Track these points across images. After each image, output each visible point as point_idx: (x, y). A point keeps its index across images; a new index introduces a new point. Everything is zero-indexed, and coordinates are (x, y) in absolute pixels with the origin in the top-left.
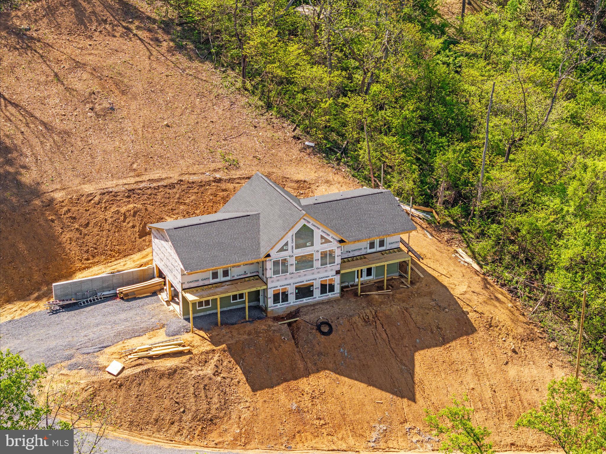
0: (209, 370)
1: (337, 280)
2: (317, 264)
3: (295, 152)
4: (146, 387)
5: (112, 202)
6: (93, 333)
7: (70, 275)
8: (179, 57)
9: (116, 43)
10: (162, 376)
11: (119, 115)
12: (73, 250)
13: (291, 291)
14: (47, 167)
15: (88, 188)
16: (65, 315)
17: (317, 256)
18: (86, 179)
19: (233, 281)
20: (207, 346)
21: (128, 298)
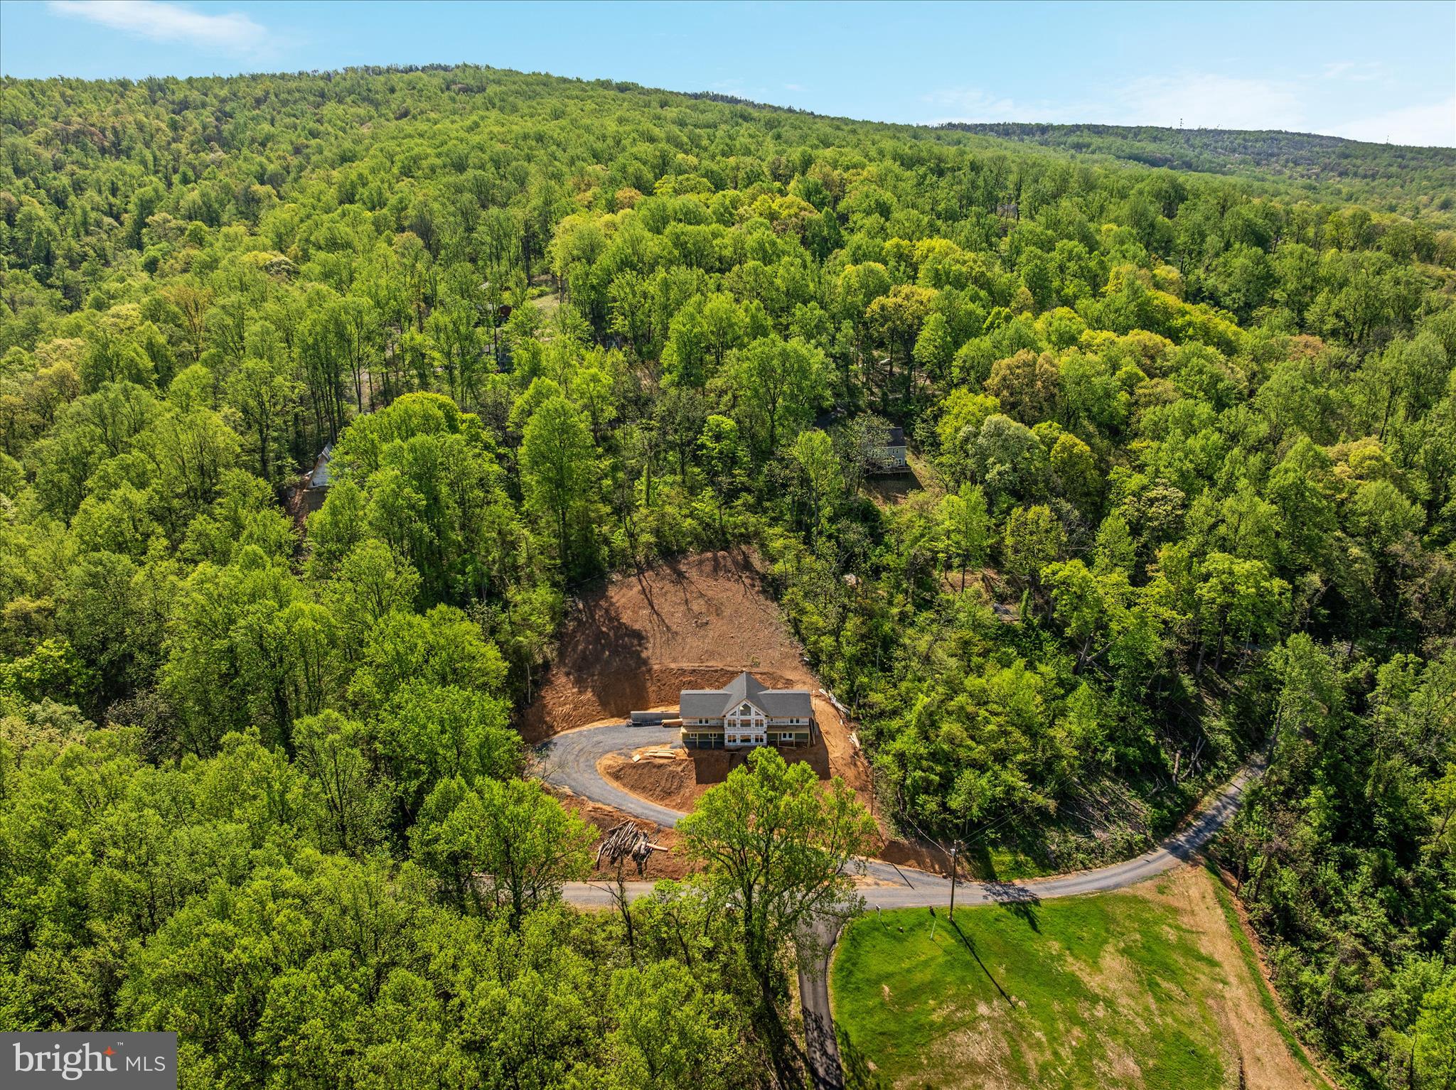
0: (679, 769)
1: (765, 736)
2: (753, 726)
3: (796, 663)
4: (645, 771)
5: (681, 675)
6: (637, 740)
7: (647, 709)
8: (762, 597)
9: (728, 585)
10: (655, 766)
11: (709, 627)
12: (653, 696)
13: (738, 738)
14: (658, 651)
15: (673, 666)
16: (632, 729)
17: (753, 722)
18: (674, 660)
19: (710, 727)
20: (685, 757)
21: (666, 726)
